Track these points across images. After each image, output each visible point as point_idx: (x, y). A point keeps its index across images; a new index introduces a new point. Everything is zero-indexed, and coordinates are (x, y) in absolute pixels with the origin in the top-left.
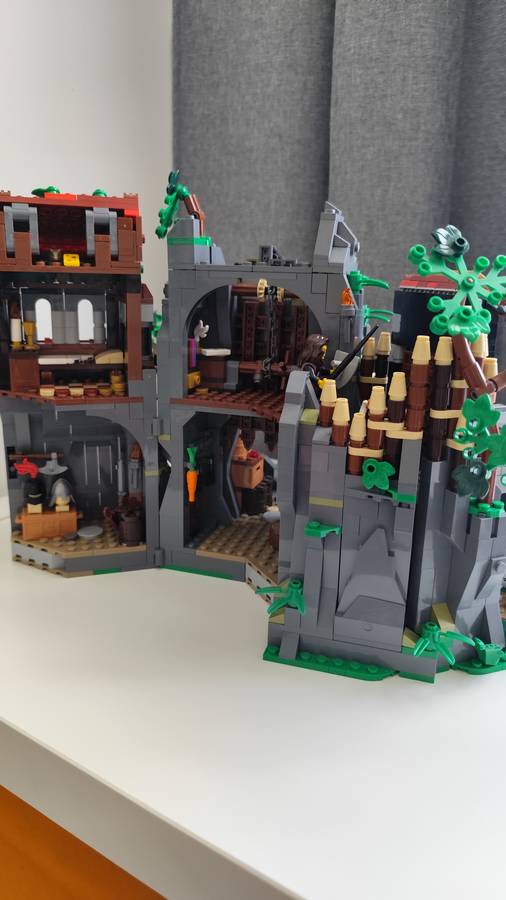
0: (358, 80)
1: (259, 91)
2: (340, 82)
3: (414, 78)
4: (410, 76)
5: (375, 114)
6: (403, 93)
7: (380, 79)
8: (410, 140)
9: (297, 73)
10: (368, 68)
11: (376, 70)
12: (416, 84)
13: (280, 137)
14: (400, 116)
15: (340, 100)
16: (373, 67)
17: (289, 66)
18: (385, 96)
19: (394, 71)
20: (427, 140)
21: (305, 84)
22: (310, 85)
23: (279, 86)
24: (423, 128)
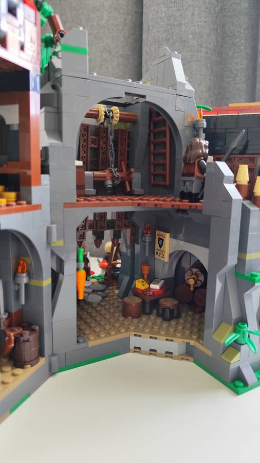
0: (163, 14)
1: (95, 23)
2: (150, 16)
3: (199, 14)
4: (197, 12)
5: (174, 35)
6: (192, 23)
7: (177, 14)
8: (197, 52)
9: (120, 13)
10: (170, 7)
11: (175, 8)
12: (200, 18)
13: (110, 52)
14: (191, 37)
15: (150, 27)
16: (173, 7)
17: (116, 9)
18: (181, 24)
19: (187, 9)
20: (207, 53)
21: (125, 20)
22: (128, 22)
23: (108, 20)
24: (204, 45)
